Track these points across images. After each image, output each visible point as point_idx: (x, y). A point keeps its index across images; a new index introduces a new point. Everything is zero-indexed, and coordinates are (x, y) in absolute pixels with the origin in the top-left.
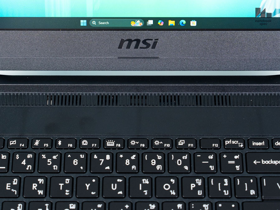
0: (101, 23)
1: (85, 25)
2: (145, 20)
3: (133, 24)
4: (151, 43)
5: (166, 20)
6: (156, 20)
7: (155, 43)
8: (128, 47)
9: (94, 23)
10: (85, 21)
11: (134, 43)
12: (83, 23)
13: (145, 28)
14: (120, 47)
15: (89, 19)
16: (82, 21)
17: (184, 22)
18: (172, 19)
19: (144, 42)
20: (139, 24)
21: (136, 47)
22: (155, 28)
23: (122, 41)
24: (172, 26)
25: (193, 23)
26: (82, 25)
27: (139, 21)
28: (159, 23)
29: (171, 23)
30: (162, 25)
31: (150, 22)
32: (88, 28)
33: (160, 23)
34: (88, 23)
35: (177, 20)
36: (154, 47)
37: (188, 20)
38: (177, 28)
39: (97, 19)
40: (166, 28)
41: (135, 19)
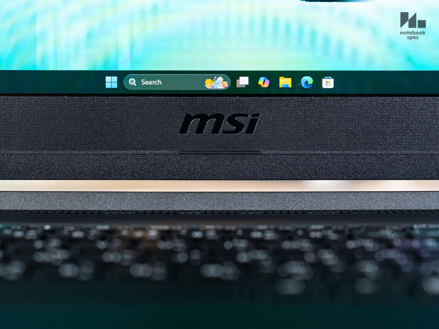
0: (146, 83)
1: (115, 86)
2: (233, 76)
3: (209, 84)
4: (245, 121)
5: (273, 76)
6: (254, 76)
7: (253, 123)
8: (200, 130)
9: (132, 82)
10: (115, 79)
11: (211, 123)
12: (111, 82)
13: (232, 92)
14: (184, 130)
15: (122, 75)
16: (108, 79)
17: (310, 80)
18: (286, 74)
19: (231, 120)
20: (220, 84)
21: (216, 130)
22: (253, 91)
23: (188, 118)
24: (286, 89)
25: (328, 83)
26: (108, 86)
27: (220, 79)
28: (261, 82)
29: (285, 82)
30: (266, 85)
31: (244, 81)
32: (122, 92)
33: (264, 83)
34: (120, 82)
35: (296, 76)
36: (250, 130)
37: (318, 76)
38: (296, 92)
39: (139, 74)
40: (275, 92)
41: (213, 74)
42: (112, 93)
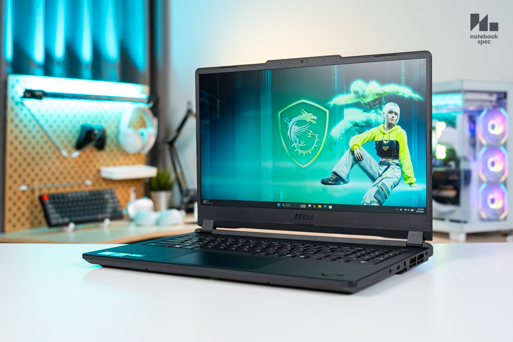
2: (307, 204)
3: (301, 206)
4: (310, 217)
5: (317, 205)
6: (312, 204)
7: (312, 217)
8: (299, 218)
9: (283, 205)
11: (302, 216)
12: (279, 205)
13: (307, 208)
14: (296, 218)
15: (281, 203)
16: (278, 204)
17: (326, 206)
18: (320, 204)
19: (307, 216)
20: (304, 206)
22: (312, 208)
23: (296, 215)
24: (320, 208)
25: (330, 207)
29: (320, 206)
31: (310, 206)
32: (281, 207)
33: (314, 206)
34: (281, 205)
35: (323, 205)
37: (328, 205)
38: (322, 209)
39: (285, 203)
40: (317, 209)
41: (302, 204)
42: (278, 208)
